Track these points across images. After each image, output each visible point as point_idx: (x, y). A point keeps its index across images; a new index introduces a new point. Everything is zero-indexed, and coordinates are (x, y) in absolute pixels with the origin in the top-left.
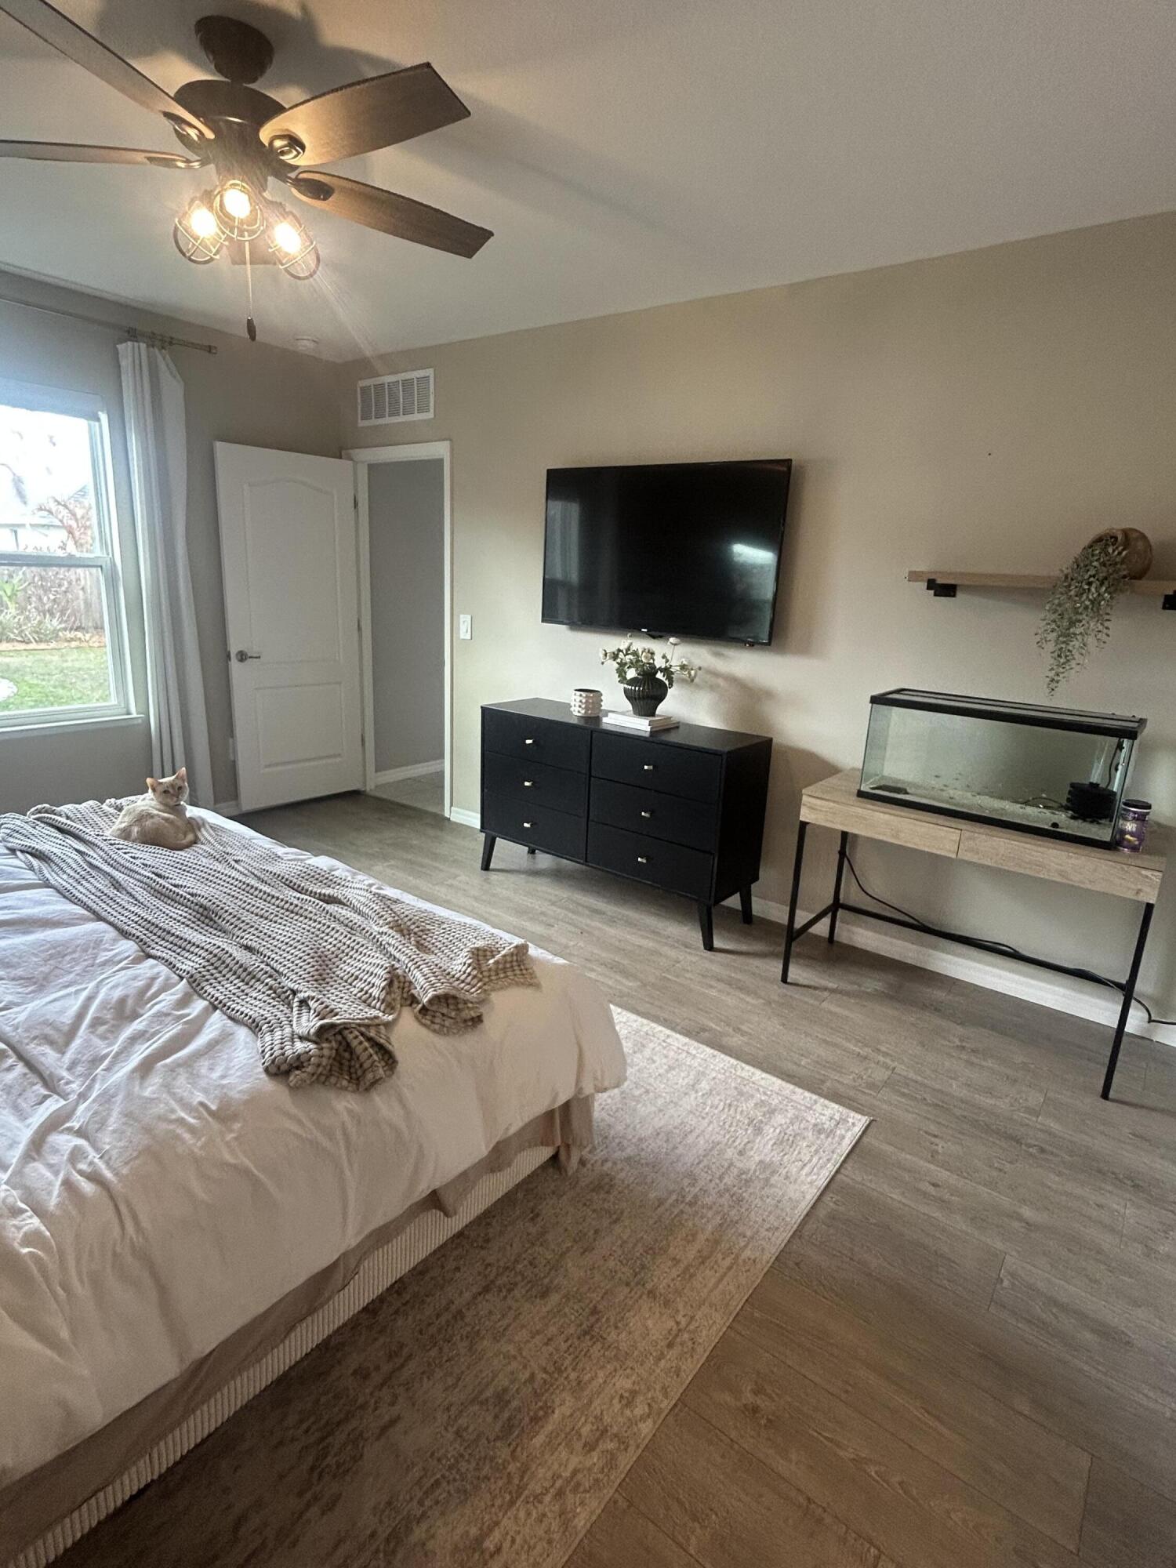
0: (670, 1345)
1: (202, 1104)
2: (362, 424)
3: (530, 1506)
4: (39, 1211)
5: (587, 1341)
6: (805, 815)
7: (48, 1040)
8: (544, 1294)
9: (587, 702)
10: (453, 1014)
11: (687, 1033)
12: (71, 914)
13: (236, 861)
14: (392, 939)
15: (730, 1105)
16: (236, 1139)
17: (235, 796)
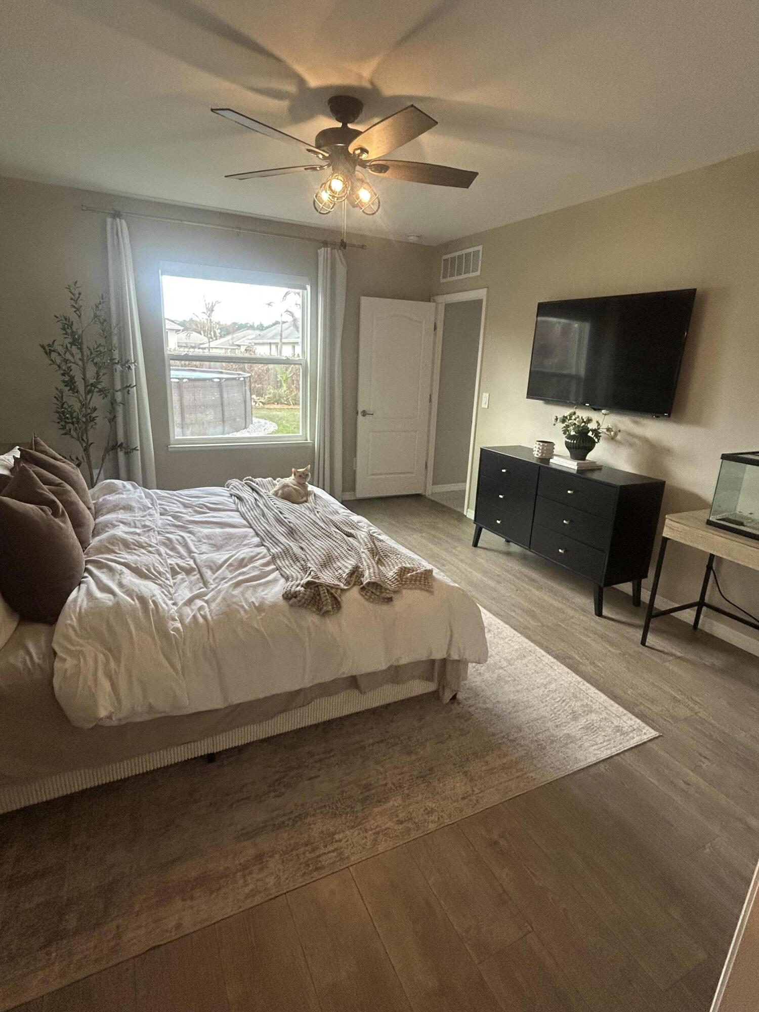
0: (463, 798)
1: (253, 602)
2: (442, 281)
3: (361, 832)
4: (182, 622)
5: (420, 781)
6: (666, 533)
7: (211, 568)
8: (409, 753)
9: (542, 448)
10: (378, 594)
11: (557, 657)
12: (241, 523)
13: (318, 512)
14: (365, 555)
15: (564, 701)
16: (261, 619)
17: (353, 489)
